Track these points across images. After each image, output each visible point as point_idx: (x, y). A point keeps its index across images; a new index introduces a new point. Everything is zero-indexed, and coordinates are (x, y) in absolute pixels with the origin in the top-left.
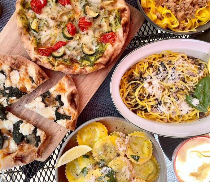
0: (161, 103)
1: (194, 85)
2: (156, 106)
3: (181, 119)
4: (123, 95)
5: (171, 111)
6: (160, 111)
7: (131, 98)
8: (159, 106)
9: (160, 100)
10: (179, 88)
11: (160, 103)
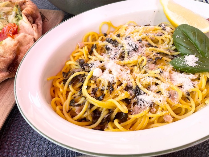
0: (139, 88)
1: (170, 46)
2: (135, 100)
3: (193, 103)
4: (61, 110)
5: (165, 94)
6: (146, 105)
7: (79, 105)
8: (140, 97)
9: (134, 87)
10: (153, 58)
11: (138, 92)
